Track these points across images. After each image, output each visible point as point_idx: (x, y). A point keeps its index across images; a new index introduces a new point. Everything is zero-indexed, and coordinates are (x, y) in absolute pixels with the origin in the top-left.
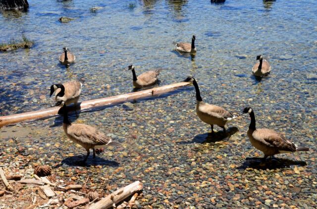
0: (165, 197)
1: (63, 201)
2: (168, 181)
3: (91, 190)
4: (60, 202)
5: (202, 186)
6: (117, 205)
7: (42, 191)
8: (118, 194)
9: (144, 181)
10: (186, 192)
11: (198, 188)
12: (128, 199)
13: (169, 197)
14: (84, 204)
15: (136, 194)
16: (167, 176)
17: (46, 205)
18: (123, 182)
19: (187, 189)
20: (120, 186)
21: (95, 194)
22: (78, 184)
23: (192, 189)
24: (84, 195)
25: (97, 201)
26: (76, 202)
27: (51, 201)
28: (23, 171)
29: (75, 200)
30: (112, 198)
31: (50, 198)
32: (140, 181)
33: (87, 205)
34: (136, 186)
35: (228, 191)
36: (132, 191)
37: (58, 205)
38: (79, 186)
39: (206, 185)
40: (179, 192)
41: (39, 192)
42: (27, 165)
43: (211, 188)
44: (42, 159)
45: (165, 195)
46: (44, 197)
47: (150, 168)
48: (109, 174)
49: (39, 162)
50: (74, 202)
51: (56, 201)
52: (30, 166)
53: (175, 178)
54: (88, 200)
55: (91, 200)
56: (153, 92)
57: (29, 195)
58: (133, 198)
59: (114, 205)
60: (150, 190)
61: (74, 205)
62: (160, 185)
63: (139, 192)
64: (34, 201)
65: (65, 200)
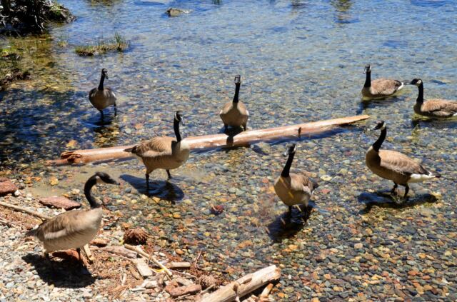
0: (314, 294)
1: (164, 285)
2: (318, 268)
3: (204, 272)
4: (159, 285)
5: (373, 282)
6: (242, 299)
7: (135, 266)
8: (245, 283)
9: (282, 265)
10: (347, 289)
11: (365, 284)
12: (258, 291)
13: (320, 295)
14: (194, 293)
15: (271, 285)
16: (319, 261)
17: (140, 288)
18: (250, 264)
19: (348, 285)
20: (247, 270)
21: (210, 280)
22: (185, 261)
23: (357, 285)
24: (193, 279)
25: (213, 290)
26: (183, 288)
27: (146, 282)
28: (108, 233)
29: (181, 285)
30: (235, 289)
31: (145, 278)
32: (277, 265)
33: (198, 295)
34: (270, 272)
35: (413, 294)
36: (265, 280)
37: (157, 290)
38: (187, 264)
39: (378, 281)
40: (336, 288)
41: (131, 268)
42: (114, 225)
43: (386, 287)
44: (134, 218)
45: (314, 290)
46: (137, 275)
47: (291, 246)
48: (231, 250)
49: (130, 222)
50: (179, 287)
51: (154, 283)
52: (119, 227)
53: (331, 265)
54: (199, 287)
55: (204, 288)
56: (300, 130)
57: (116, 271)
58: (266, 291)
59: (237, 299)
60: (292, 280)
61: (180, 292)
62: (306, 274)
63: (275, 282)
64: (124, 281)
65: (167, 283)
